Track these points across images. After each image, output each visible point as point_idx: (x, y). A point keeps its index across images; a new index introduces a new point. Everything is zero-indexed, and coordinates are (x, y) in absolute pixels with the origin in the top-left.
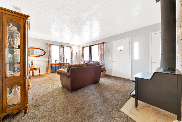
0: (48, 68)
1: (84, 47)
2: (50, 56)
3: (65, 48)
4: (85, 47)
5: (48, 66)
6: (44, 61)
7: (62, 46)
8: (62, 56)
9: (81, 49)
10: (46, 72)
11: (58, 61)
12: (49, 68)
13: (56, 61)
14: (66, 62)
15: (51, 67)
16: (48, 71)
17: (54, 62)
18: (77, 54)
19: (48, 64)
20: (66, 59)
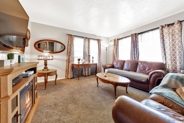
0: (68, 71)
1: (118, 39)
2: (72, 52)
3: (91, 41)
4: (122, 39)
5: (68, 68)
6: (63, 60)
7: (87, 39)
8: (87, 54)
9: (112, 43)
10: (66, 77)
11: (82, 60)
12: (70, 71)
13: (79, 60)
14: (93, 61)
15: (73, 69)
16: (68, 75)
17: (76, 62)
18: (106, 49)
19: (69, 64)
20: (93, 58)
